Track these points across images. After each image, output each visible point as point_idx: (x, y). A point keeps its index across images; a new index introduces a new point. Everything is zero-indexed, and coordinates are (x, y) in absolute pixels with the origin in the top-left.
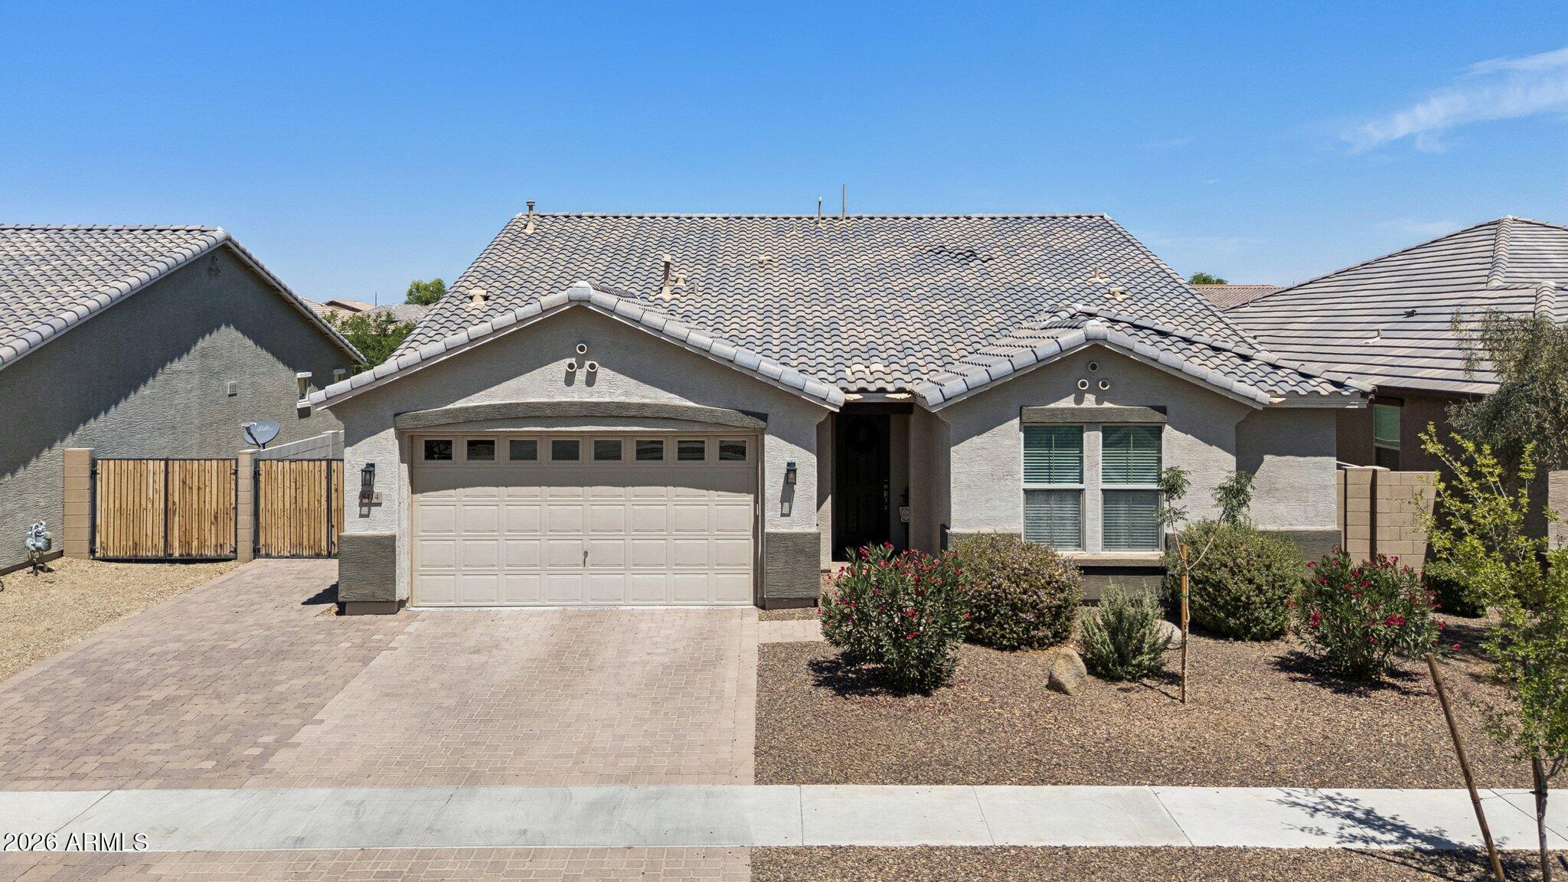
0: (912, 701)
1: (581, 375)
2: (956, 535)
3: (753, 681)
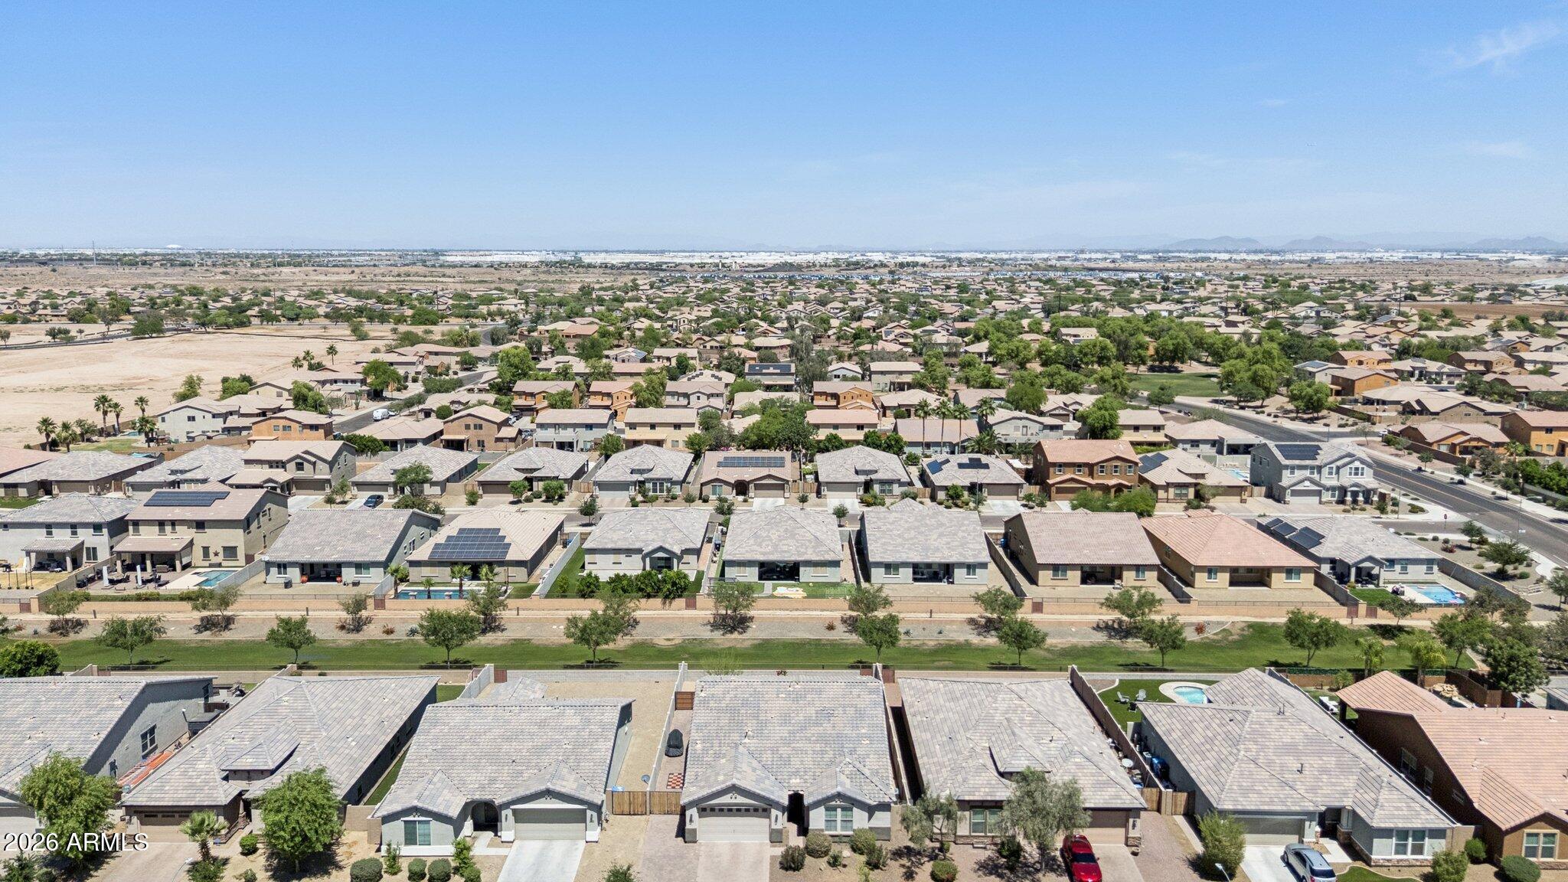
0: (795, 872)
1: (733, 797)
2: (812, 829)
3: (768, 867)
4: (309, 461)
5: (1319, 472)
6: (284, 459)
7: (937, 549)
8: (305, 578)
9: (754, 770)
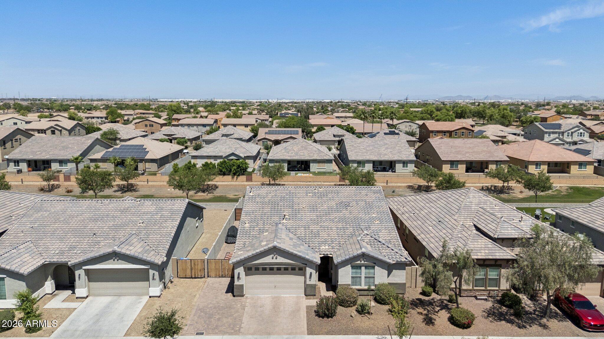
0: (330, 319)
1: (275, 257)
2: (340, 284)
3: (306, 315)
4: (58, 130)
5: (563, 135)
6: (45, 128)
7: (386, 154)
8: (30, 169)
9: (291, 239)
